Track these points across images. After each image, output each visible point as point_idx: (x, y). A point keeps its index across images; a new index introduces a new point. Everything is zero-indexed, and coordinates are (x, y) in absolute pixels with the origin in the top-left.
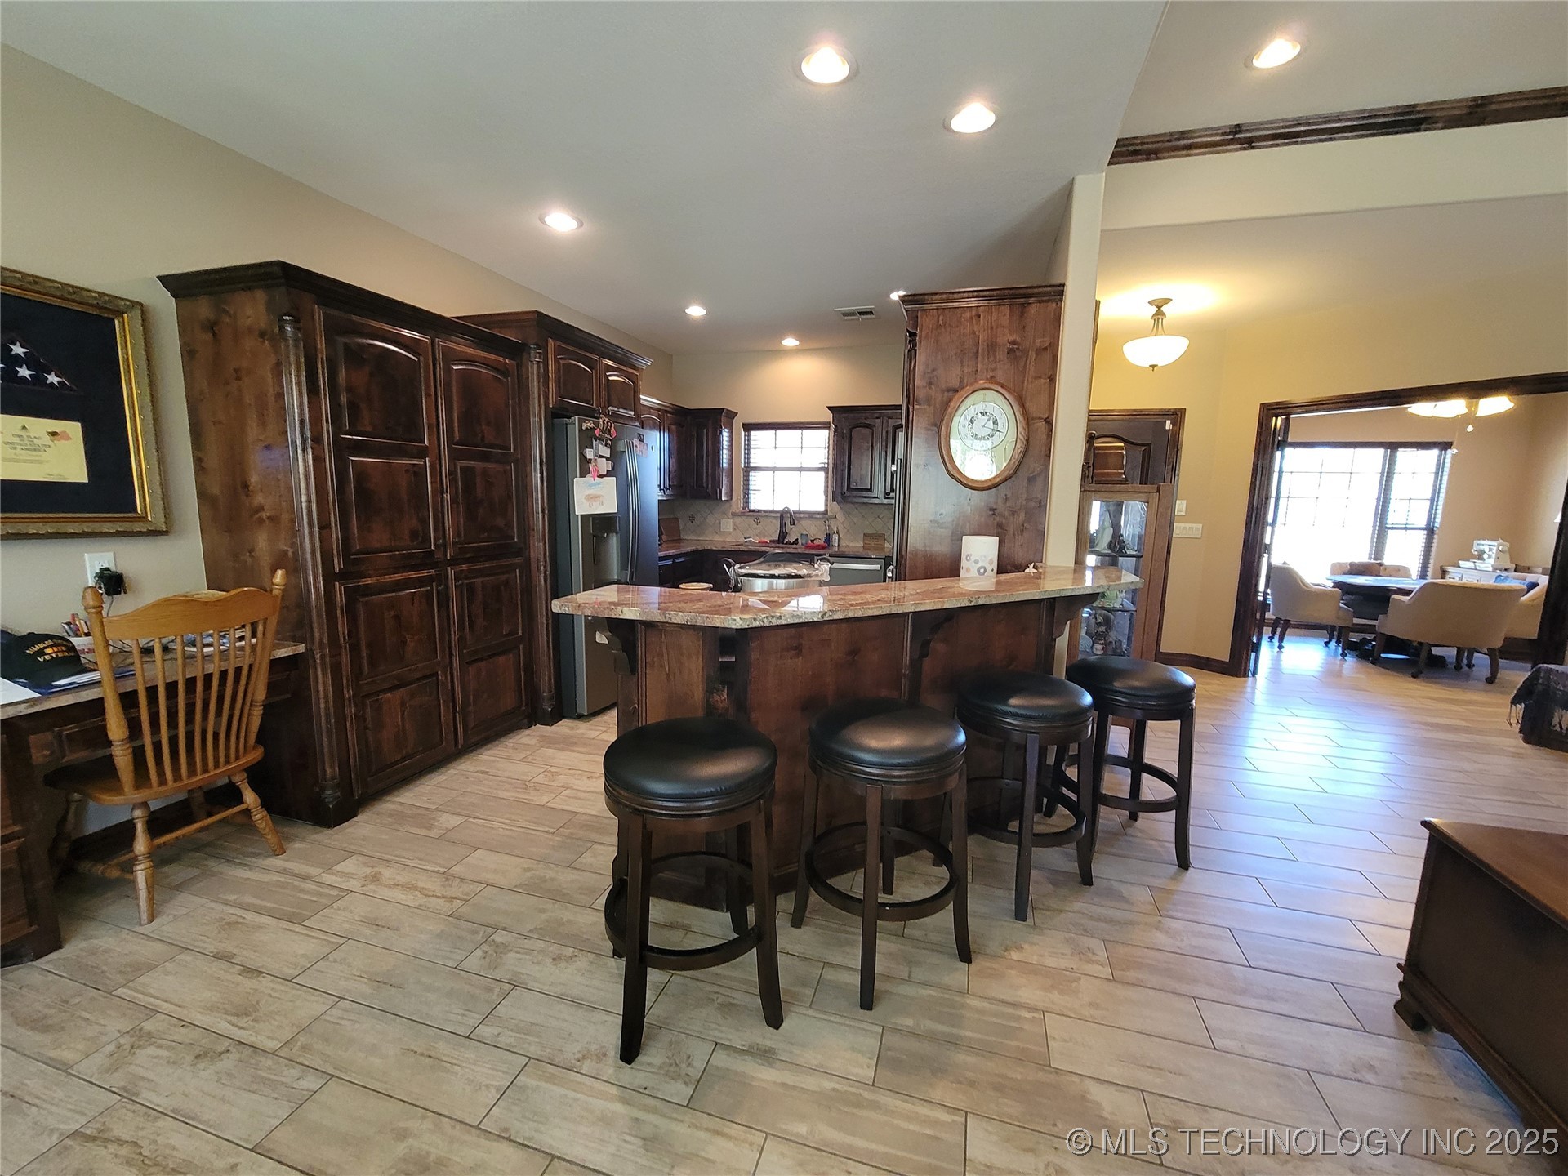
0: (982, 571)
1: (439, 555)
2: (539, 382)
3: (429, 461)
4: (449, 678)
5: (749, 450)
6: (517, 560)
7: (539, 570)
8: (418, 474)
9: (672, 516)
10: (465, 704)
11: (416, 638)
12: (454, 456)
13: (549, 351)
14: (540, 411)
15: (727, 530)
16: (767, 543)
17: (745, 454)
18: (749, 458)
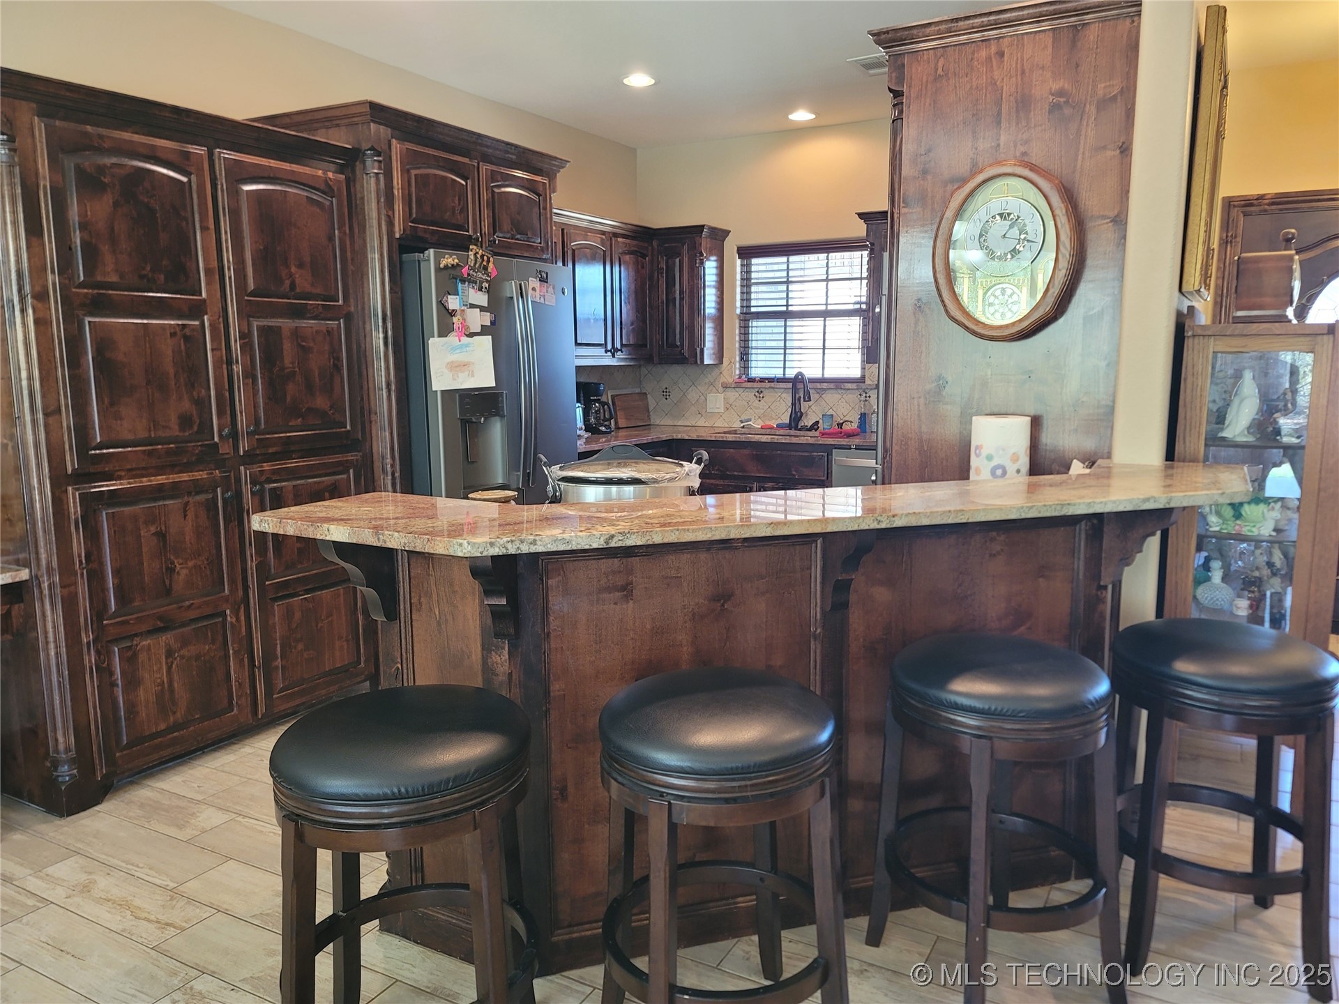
0: (999, 472)
1: (225, 449)
2: (378, 202)
3: (209, 320)
4: (243, 618)
5: (749, 286)
6: (351, 457)
7: (384, 471)
8: (192, 341)
9: (638, 390)
10: (268, 656)
11: (191, 564)
12: (247, 312)
13: (394, 158)
14: (381, 243)
15: (716, 411)
16: (773, 428)
17: (742, 293)
18: (749, 300)
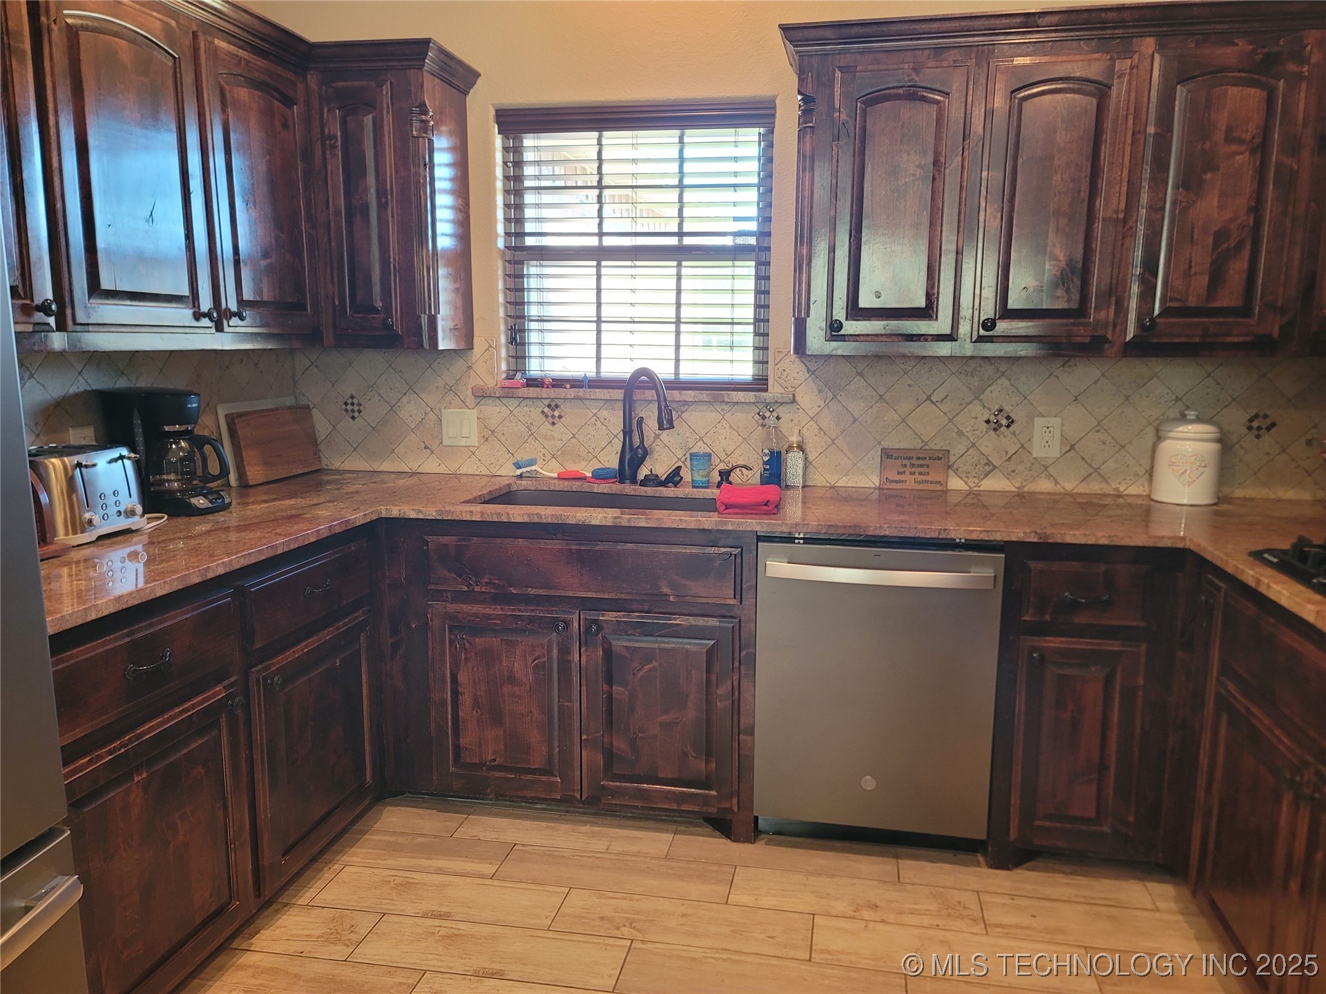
5: (519, 194)
9: (289, 401)
15: (463, 442)
16: (584, 478)
17: (507, 206)
18: (520, 221)
